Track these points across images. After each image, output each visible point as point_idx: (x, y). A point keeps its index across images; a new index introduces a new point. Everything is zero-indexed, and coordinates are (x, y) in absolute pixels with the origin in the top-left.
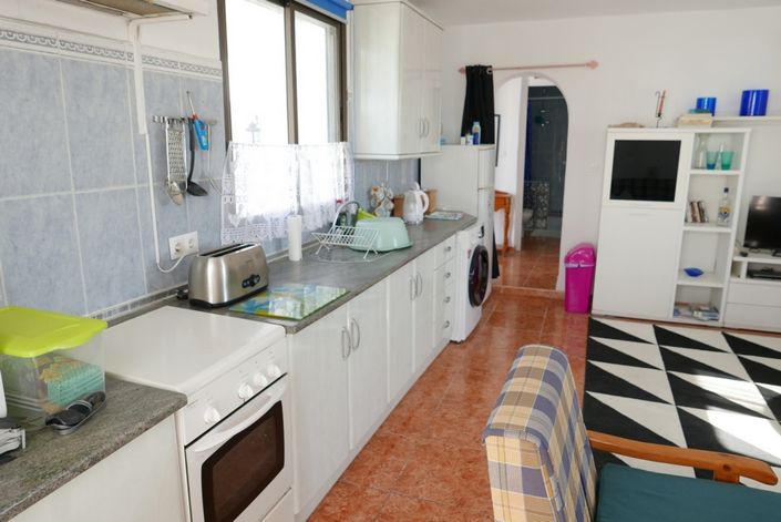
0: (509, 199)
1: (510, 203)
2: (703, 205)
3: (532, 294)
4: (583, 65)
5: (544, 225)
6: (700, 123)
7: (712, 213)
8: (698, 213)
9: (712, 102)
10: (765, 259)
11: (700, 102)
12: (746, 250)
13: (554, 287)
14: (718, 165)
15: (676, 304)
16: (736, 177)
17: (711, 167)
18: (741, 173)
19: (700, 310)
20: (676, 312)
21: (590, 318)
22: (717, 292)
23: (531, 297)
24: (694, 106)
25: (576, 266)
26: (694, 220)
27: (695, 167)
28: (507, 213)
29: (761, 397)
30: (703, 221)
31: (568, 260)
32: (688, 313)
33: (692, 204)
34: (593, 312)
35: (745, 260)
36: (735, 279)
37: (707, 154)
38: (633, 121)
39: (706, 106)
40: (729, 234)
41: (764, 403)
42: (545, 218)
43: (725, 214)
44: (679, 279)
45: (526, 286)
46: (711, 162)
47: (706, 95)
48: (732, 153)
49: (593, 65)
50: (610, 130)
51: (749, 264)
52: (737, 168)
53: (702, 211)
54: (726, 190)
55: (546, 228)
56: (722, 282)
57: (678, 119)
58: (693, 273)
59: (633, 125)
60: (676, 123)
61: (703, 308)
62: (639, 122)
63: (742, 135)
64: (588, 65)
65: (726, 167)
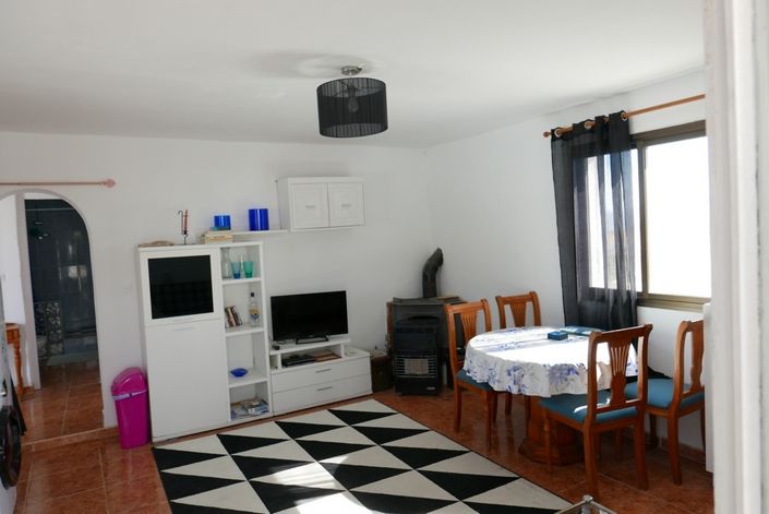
0: (18, 330)
1: (19, 336)
2: (236, 310)
3: (76, 440)
4: (100, 183)
5: (60, 350)
6: (222, 239)
7: (244, 316)
8: (233, 319)
9: (227, 219)
10: (291, 348)
11: (217, 219)
12: (275, 343)
13: (101, 424)
14: (243, 273)
15: (232, 405)
16: (259, 283)
17: (237, 276)
18: (262, 279)
19: (252, 407)
20: (233, 415)
21: (153, 449)
22: (262, 386)
23: (75, 445)
24: (213, 224)
25: (128, 395)
26: (231, 325)
27: (224, 278)
28: (17, 348)
29: (328, 473)
30: (238, 324)
31: (116, 390)
32: (244, 412)
33: (226, 310)
34: (154, 440)
35: (278, 353)
36: (275, 371)
37: (232, 265)
38: (163, 240)
39: (222, 223)
40: (262, 333)
41: (332, 478)
42: (61, 341)
43: (255, 316)
44: (230, 383)
45: (65, 433)
46: (237, 272)
47: (222, 213)
48: (252, 263)
49: (110, 183)
50: (141, 249)
51: (282, 355)
52: (258, 275)
53: (235, 316)
54: (252, 295)
55: (63, 353)
56: (265, 376)
57: (203, 236)
58: (239, 373)
59: (163, 244)
60: (202, 240)
61: (254, 404)
62: (169, 240)
63: (257, 247)
64: (105, 183)
65: (249, 275)
